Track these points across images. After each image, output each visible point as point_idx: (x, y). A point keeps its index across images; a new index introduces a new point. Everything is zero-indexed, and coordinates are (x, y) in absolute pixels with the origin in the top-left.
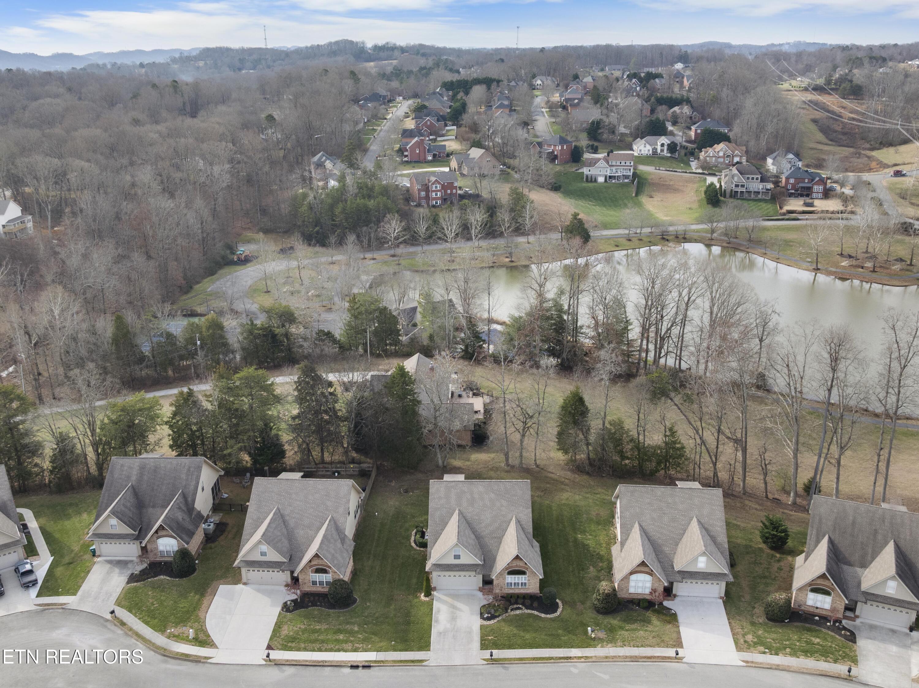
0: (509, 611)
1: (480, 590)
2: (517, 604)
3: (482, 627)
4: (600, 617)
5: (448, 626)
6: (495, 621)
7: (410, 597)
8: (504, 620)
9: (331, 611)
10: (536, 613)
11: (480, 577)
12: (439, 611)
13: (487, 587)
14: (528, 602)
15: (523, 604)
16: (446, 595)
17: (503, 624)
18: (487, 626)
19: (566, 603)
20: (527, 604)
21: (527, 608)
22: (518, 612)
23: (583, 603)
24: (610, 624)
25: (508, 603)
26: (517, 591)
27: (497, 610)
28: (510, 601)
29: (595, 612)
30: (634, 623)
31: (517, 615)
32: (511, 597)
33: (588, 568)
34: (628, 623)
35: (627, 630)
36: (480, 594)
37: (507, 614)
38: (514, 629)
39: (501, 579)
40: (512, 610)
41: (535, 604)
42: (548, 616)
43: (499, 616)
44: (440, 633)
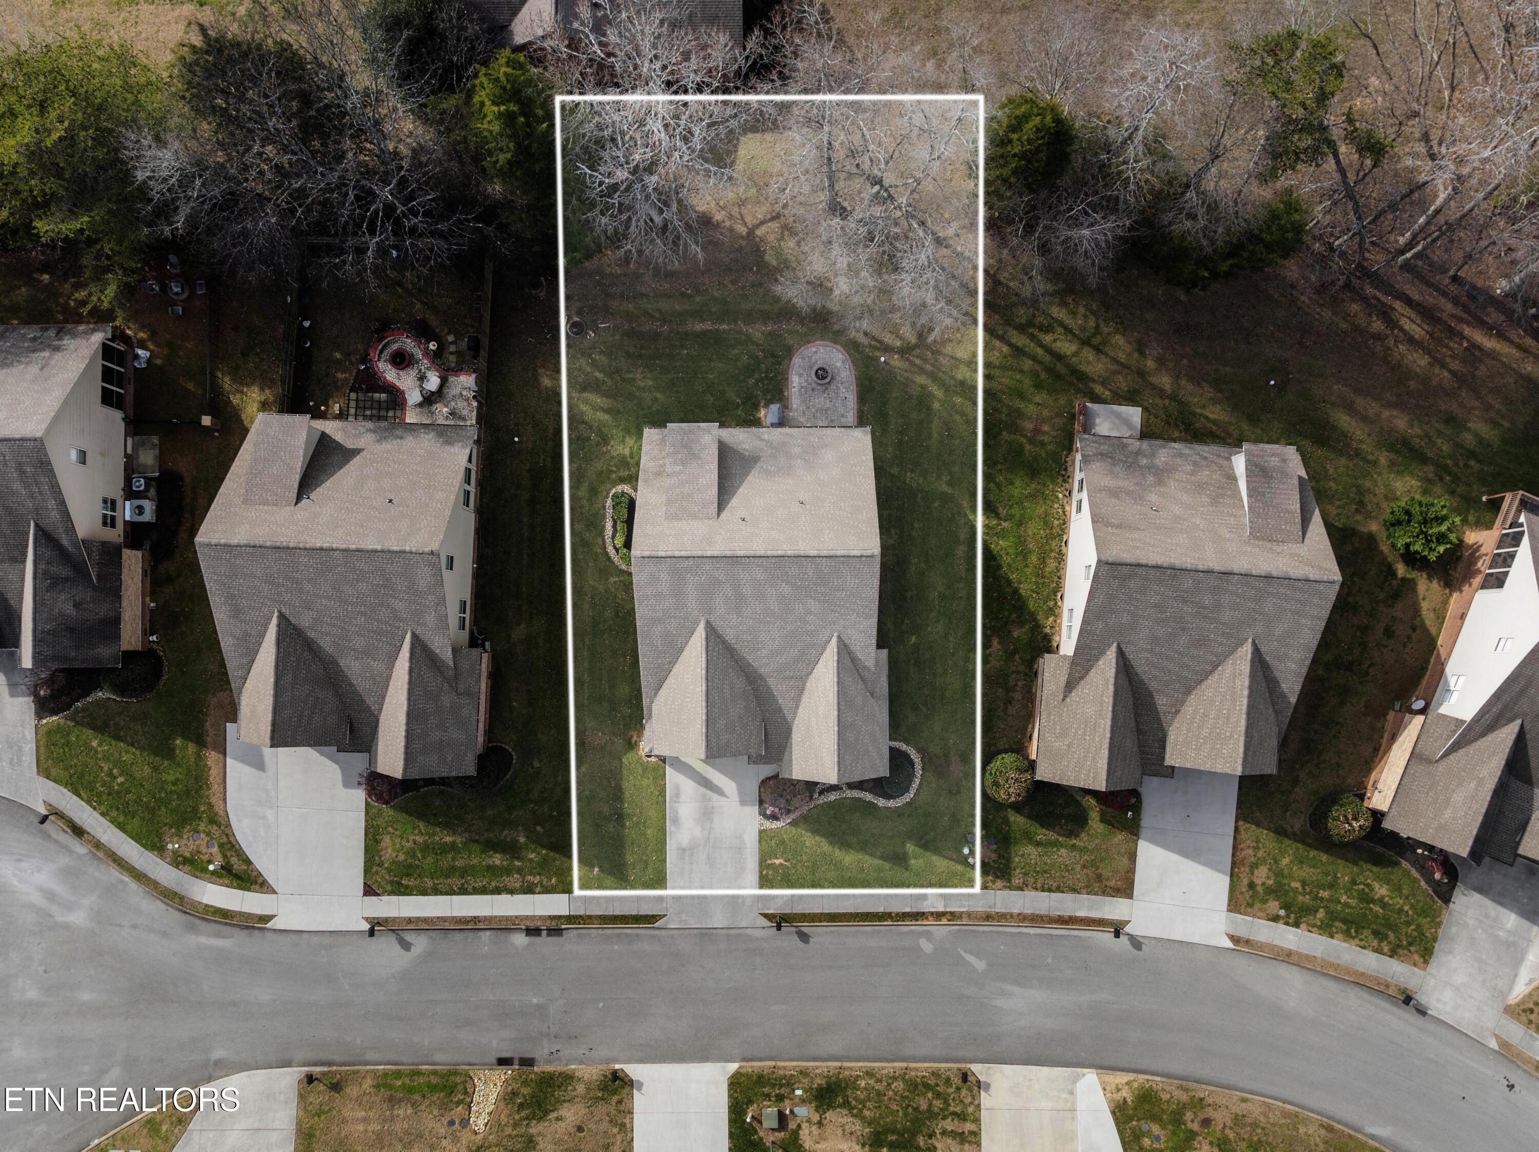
0: (816, 796)
3: (762, 836)
5: (698, 832)
6: (788, 820)
7: (619, 743)
10: (868, 796)
12: (678, 794)
17: (802, 829)
18: (772, 834)
19: (930, 759)
22: (833, 796)
23: (963, 758)
24: (1009, 823)
31: (830, 805)
35: (1038, 844)
37: (812, 804)
38: (823, 842)
40: (821, 793)
42: (891, 803)
44: (684, 850)
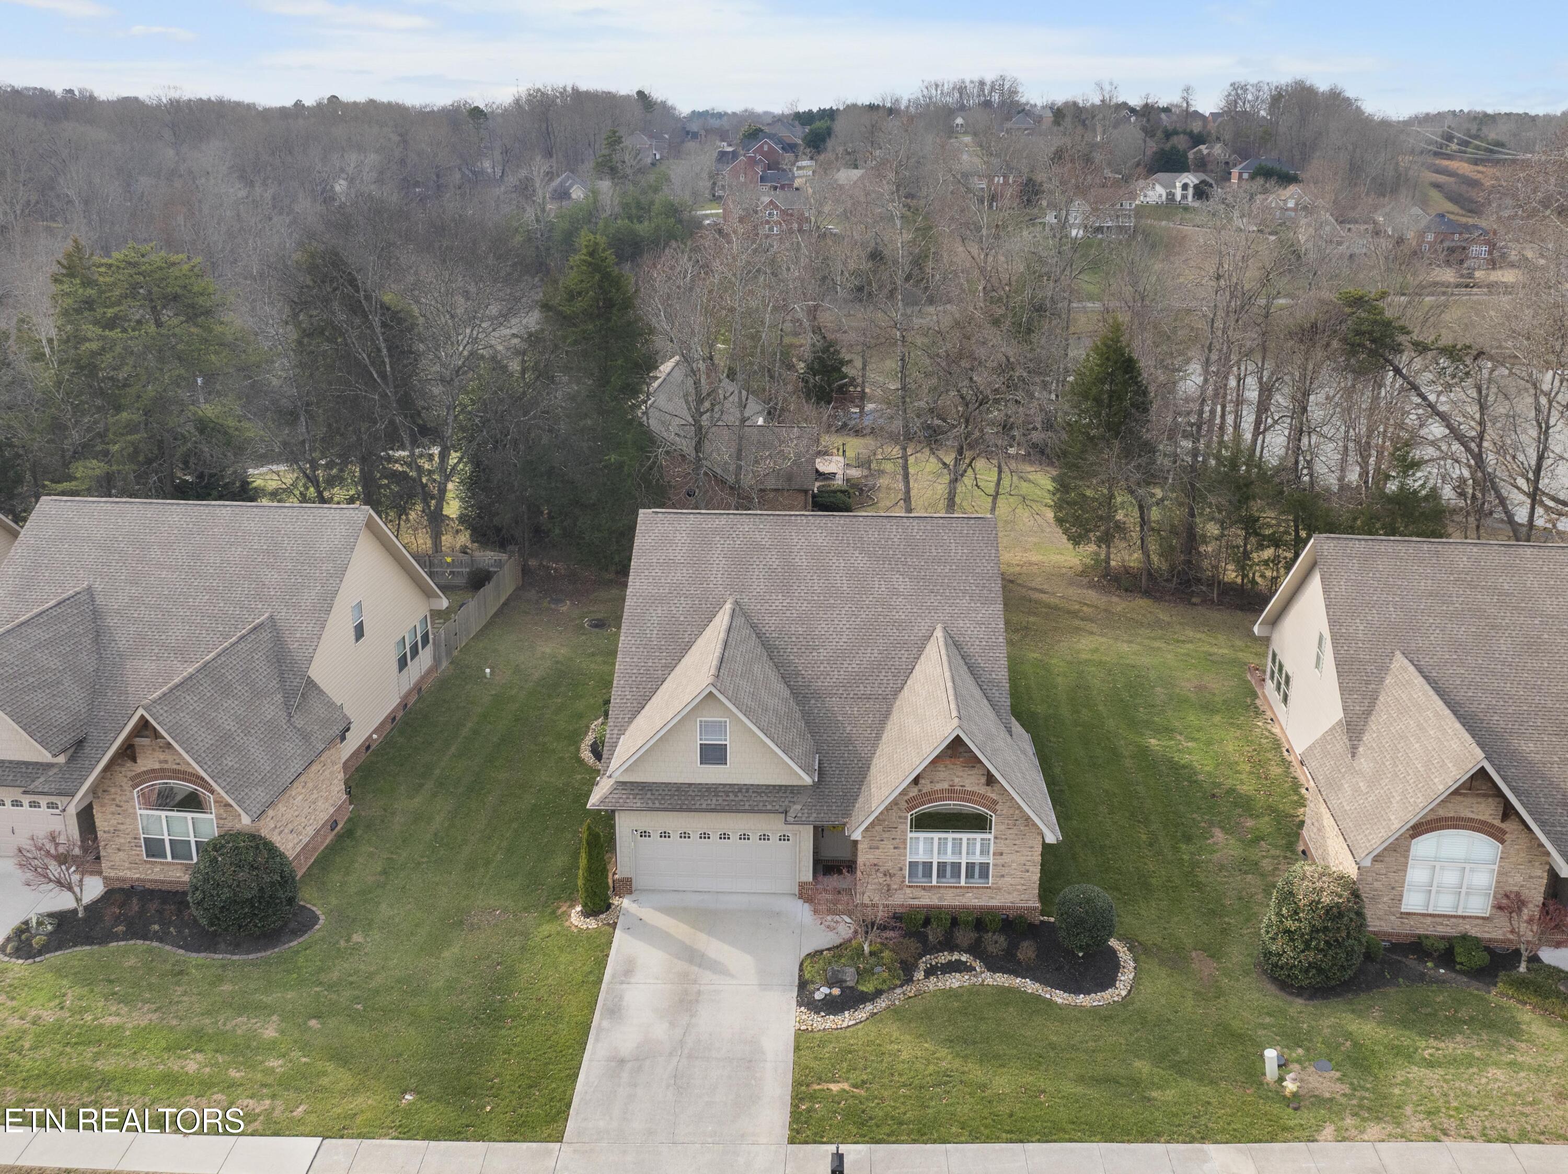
0: (919, 975)
1: (805, 894)
2: (952, 950)
3: (802, 1039)
4: (1298, 1004)
5: (660, 1031)
6: (862, 1014)
7: (530, 918)
8: (895, 1012)
9: (196, 958)
10: (1030, 986)
11: (805, 839)
12: (629, 970)
13: (834, 881)
14: (996, 942)
15: (975, 950)
16: (668, 911)
17: (892, 1029)
18: (826, 1038)
19: (1146, 950)
20: (992, 949)
21: (993, 967)
22: (955, 981)
23: (1214, 952)
24: (1349, 1035)
25: (913, 945)
26: (950, 899)
27: (870, 972)
28: (922, 938)
29: (1272, 988)
30: (1450, 1034)
31: (951, 994)
32: (927, 922)
33: (1206, 834)
34: (1426, 1034)
35: (1431, 1064)
36: (802, 912)
37: (911, 990)
38: (943, 1052)
39: (888, 845)
40: (930, 972)
41: (1027, 951)
42: (1082, 1000)
43: (878, 993)
44: (622, 1062)
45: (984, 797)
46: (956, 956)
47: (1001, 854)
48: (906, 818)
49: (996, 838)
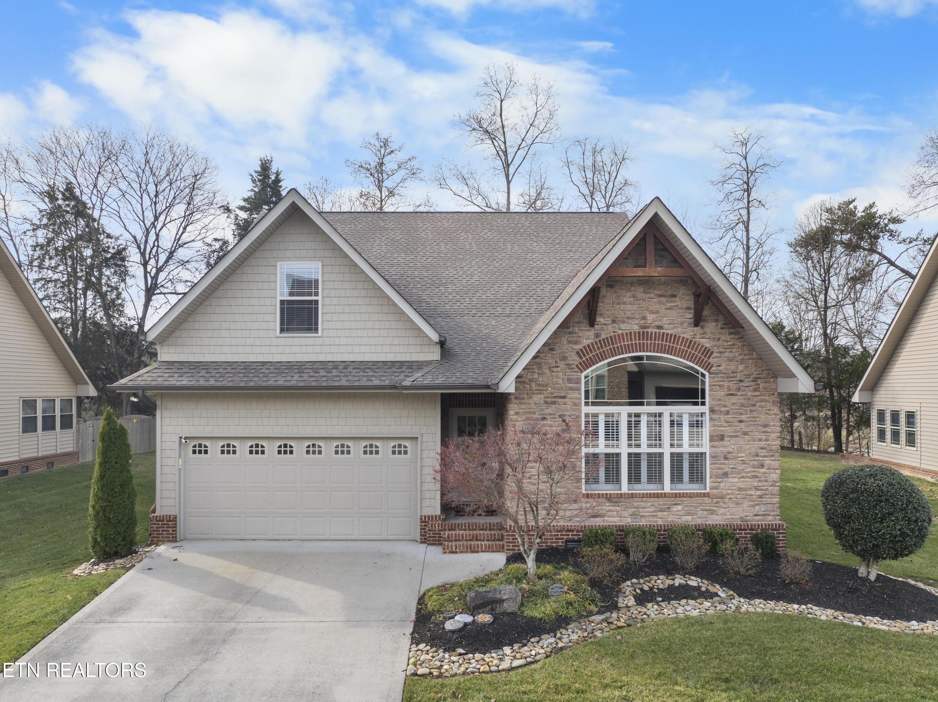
0: (627, 601)
2: (669, 573)
3: (419, 688)
6: (536, 650)
8: (598, 648)
12: (122, 608)
15: (709, 572)
18: (469, 685)
21: (746, 593)
22: (689, 609)
37: (618, 618)
40: (644, 598)
43: (562, 622)
45: (690, 343)
46: (678, 580)
47: (722, 438)
48: (578, 381)
49: (712, 411)
